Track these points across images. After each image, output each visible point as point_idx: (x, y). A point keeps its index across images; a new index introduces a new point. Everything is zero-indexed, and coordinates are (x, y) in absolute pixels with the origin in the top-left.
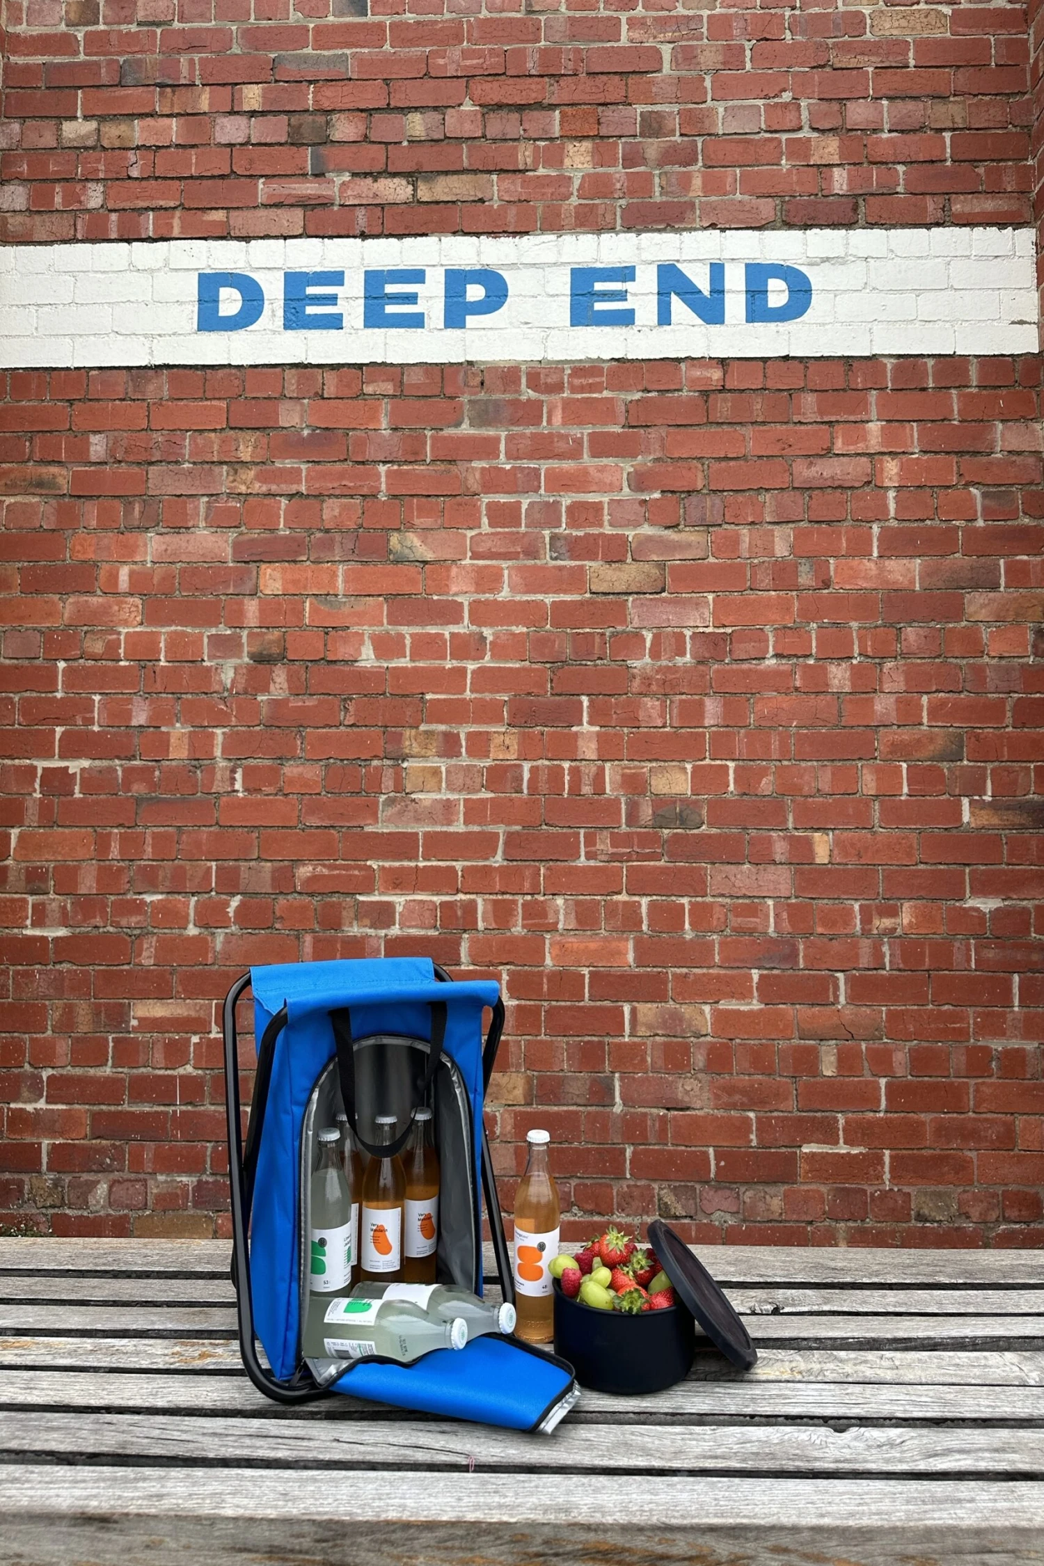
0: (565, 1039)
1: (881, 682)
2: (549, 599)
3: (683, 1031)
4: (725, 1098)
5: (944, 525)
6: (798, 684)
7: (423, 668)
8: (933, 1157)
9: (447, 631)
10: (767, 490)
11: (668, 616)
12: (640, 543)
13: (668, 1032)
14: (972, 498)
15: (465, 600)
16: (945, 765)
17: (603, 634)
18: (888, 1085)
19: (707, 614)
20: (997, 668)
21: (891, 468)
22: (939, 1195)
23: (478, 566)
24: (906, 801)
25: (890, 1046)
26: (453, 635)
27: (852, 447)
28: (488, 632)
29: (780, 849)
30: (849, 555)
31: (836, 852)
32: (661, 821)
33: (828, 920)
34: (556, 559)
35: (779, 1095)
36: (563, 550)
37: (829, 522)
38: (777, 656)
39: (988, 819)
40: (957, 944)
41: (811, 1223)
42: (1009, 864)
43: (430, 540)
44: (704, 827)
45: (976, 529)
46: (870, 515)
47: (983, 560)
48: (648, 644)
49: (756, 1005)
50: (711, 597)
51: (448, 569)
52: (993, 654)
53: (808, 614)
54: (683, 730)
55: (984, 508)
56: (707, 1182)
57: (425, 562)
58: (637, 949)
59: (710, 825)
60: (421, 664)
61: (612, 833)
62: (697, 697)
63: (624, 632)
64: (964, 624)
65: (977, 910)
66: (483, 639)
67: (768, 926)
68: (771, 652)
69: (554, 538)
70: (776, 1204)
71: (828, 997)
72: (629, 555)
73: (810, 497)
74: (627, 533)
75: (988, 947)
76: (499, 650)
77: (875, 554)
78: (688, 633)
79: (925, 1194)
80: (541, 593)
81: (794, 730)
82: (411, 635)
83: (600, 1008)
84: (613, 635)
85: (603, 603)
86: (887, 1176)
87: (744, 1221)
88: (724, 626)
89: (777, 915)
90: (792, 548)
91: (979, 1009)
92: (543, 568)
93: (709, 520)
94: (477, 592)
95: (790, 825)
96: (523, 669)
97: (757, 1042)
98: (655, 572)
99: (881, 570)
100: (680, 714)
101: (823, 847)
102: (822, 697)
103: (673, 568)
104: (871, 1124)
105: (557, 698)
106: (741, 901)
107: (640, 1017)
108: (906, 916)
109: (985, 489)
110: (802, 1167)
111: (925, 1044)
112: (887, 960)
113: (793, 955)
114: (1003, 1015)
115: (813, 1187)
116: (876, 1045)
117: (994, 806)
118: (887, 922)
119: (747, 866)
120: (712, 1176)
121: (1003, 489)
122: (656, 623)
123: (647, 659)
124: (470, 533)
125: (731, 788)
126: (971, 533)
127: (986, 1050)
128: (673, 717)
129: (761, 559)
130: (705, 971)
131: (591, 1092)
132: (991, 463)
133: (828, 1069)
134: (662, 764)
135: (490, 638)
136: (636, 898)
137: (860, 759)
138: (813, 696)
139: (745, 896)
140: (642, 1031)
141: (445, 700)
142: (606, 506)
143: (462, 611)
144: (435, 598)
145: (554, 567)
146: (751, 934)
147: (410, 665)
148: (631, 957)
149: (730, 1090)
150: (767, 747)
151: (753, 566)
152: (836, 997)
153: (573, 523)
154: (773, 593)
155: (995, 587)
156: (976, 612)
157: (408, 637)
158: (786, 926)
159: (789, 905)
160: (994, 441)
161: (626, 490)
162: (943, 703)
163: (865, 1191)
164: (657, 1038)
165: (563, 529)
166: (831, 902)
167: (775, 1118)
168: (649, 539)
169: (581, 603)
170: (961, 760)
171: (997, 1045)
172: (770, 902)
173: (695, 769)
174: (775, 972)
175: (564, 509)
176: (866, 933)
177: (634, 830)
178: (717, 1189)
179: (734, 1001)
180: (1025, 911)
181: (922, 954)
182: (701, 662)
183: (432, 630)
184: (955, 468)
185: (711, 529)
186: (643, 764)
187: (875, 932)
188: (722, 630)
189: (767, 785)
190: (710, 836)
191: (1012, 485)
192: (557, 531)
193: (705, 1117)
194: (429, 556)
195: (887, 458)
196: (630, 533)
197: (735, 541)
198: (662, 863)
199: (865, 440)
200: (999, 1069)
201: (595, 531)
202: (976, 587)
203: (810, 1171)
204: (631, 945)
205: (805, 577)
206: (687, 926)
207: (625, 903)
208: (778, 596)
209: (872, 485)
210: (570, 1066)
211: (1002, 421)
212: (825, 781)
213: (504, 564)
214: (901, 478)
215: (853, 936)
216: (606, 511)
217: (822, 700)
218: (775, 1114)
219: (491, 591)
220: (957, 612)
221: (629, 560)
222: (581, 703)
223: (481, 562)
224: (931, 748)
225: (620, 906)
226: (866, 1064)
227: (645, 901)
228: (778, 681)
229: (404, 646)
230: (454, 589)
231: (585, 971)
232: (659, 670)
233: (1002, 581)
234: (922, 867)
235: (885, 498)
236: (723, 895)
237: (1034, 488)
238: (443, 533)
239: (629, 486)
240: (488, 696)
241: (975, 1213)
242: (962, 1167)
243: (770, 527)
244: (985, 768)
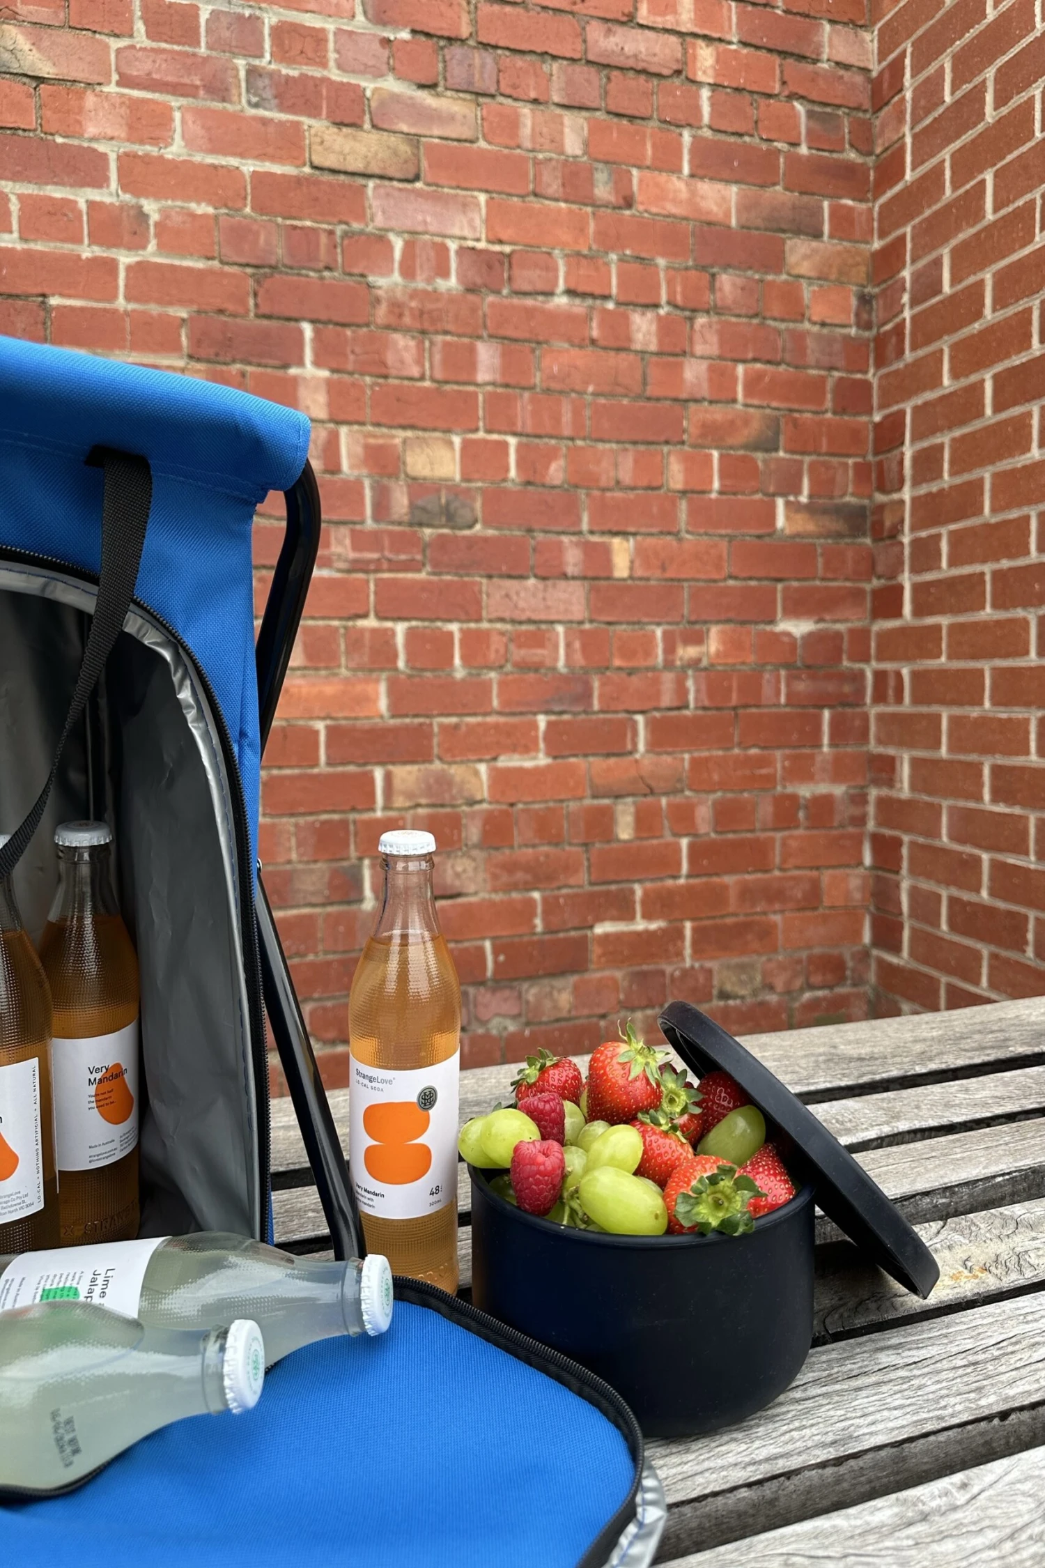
0: (293, 820)
1: (691, 340)
2: (249, 167)
3: (453, 798)
4: (505, 878)
5: (764, 146)
6: (595, 333)
7: (42, 254)
8: (736, 925)
9: (82, 197)
10: (554, 57)
11: (423, 216)
12: (382, 104)
13: (433, 801)
14: (795, 116)
15: (111, 151)
16: (759, 456)
17: (331, 233)
18: (691, 847)
19: (478, 222)
20: (819, 337)
21: (706, 56)
22: (742, 968)
23: (130, 98)
24: (717, 500)
25: (695, 800)
26: (91, 204)
27: (659, 19)
28: (151, 207)
29: (573, 559)
30: (656, 167)
31: (637, 563)
32: (420, 516)
33: (627, 653)
34: (256, 106)
35: (569, 868)
36: (268, 94)
37: (632, 118)
38: (570, 292)
39: (804, 524)
40: (767, 676)
41: (603, 1016)
42: (823, 579)
43: (46, 43)
44: (478, 527)
45: (799, 158)
46: (680, 117)
47: (805, 198)
48: (397, 254)
49: (542, 760)
50: (482, 198)
51: (81, 96)
52: (815, 318)
53: (609, 240)
54: (448, 387)
55: (809, 132)
56: (482, 983)
57: (40, 80)
58: (391, 692)
59: (487, 524)
60: (39, 246)
61: (353, 532)
62: (466, 340)
63: (362, 233)
64: (784, 277)
65: (789, 634)
66: (142, 217)
67: (556, 659)
68: (561, 286)
69: (252, 72)
70: (565, 999)
71: (625, 745)
72: (367, 117)
73: (609, 79)
74: (363, 84)
75: (798, 678)
76: (170, 236)
77: (686, 170)
78: (453, 246)
79: (728, 967)
80: (234, 154)
81: (589, 398)
82: (20, 197)
83: (344, 776)
84: (346, 235)
85: (330, 184)
86: (688, 951)
87: (528, 1024)
88: (501, 242)
89: (568, 645)
90: (586, 144)
91: (787, 751)
92: (237, 117)
93: (478, 86)
94: (129, 140)
95: (585, 526)
96: (210, 272)
97: (542, 806)
98: (405, 149)
99: (693, 192)
100: (446, 362)
101: (622, 555)
102: (623, 355)
103: (430, 147)
104: (671, 893)
105: (265, 322)
106: (524, 627)
107: (397, 783)
108: (713, 644)
109: (810, 106)
110: (595, 951)
111: (729, 795)
112: (691, 697)
113: (587, 695)
114: (811, 757)
115: (607, 973)
116: (678, 799)
117: (810, 509)
118: (691, 652)
119: (532, 581)
120: (489, 973)
121: (828, 110)
122: (408, 224)
123: (396, 277)
124: (115, 44)
125: (513, 473)
126: (793, 160)
127: (794, 798)
128: (435, 365)
129: (548, 155)
130: (479, 719)
131: (331, 886)
132: (816, 73)
133: (625, 831)
134: (420, 433)
135: (155, 217)
136: (389, 624)
137: (667, 442)
138: (612, 353)
139: (530, 621)
140: (399, 802)
141: (82, 309)
142: (331, 37)
143: (106, 167)
144: (59, 140)
145: (255, 118)
146: (536, 670)
147: (19, 246)
148: (383, 704)
149: (511, 867)
150: (557, 419)
151: (537, 163)
152: (635, 744)
153: (281, 53)
154: (563, 205)
155: (817, 235)
156: (797, 264)
157: (13, 199)
158: (579, 659)
159: (582, 632)
160: (820, 46)
161: (360, 18)
162: (759, 376)
163: (663, 973)
164: (421, 811)
165: (265, 61)
166: (630, 627)
167: (563, 896)
168: (396, 98)
169: (299, 181)
170: (776, 450)
171: (805, 791)
172: (560, 629)
173: (466, 445)
174: (566, 717)
175: (266, 31)
176: (669, 665)
177: (383, 526)
178: (494, 991)
179: (516, 756)
180: (838, 636)
181: (730, 689)
182: (471, 289)
183: (57, 192)
184: (778, 72)
185: (481, 100)
186: (394, 432)
187: (678, 663)
188: (497, 248)
189: (556, 472)
190: (486, 540)
191: (839, 106)
192: (256, 62)
193: (480, 905)
194: (46, 70)
195: (700, 43)
196: (369, 86)
197: (513, 124)
198: (422, 576)
199: (675, 12)
200: (807, 818)
201: (315, 72)
202: (798, 232)
203: (604, 955)
204: (383, 688)
205: (603, 190)
206: (457, 661)
207: (374, 631)
208: (570, 211)
209: (683, 77)
210: (300, 855)
211: (831, 21)
212: (626, 473)
213: (175, 102)
214: (717, 74)
215: (653, 669)
216: (331, 45)
217: (623, 360)
218: (564, 891)
219: (154, 140)
220: (776, 261)
221: (367, 126)
222: (301, 333)
223: (136, 93)
224: (746, 432)
225: (367, 636)
226: (666, 823)
227: (400, 628)
228: (570, 328)
229: (8, 213)
230: (91, 130)
231: (320, 726)
232: (414, 294)
233: (826, 228)
234: (731, 583)
235: (697, 97)
236: (502, 620)
237: (861, 115)
238: (68, 37)
239: (365, 13)
240: (154, 309)
241: (779, 984)
242: (766, 933)
243: (558, 111)
244: (801, 462)
